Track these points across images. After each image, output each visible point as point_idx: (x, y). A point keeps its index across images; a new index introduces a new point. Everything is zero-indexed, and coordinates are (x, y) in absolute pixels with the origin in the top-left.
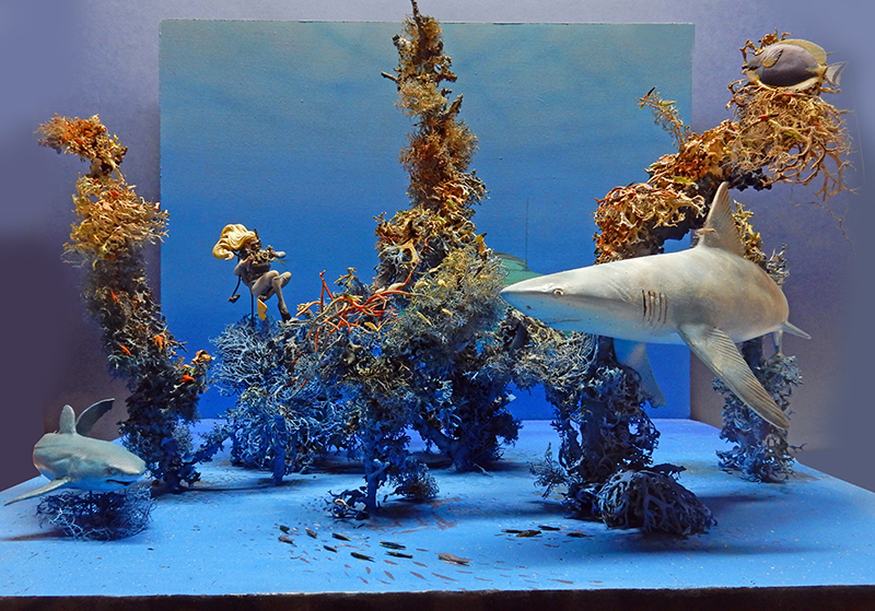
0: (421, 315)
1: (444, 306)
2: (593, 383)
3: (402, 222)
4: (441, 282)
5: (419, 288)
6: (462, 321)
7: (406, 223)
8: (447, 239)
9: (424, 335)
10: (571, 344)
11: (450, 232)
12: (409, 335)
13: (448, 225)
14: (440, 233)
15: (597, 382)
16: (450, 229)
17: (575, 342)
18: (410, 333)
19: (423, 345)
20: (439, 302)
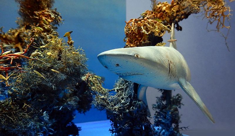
0: (37, 73)
1: (52, 67)
2: (133, 109)
3: (14, 34)
4: (49, 54)
5: (34, 56)
6: (64, 77)
7: (16, 34)
8: (44, 39)
9: (40, 85)
10: (117, 90)
11: (46, 35)
12: (29, 85)
13: (44, 32)
14: (40, 35)
15: (134, 108)
16: (45, 34)
17: (120, 90)
18: (29, 84)
19: (38, 91)
20: (49, 65)
